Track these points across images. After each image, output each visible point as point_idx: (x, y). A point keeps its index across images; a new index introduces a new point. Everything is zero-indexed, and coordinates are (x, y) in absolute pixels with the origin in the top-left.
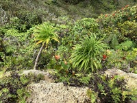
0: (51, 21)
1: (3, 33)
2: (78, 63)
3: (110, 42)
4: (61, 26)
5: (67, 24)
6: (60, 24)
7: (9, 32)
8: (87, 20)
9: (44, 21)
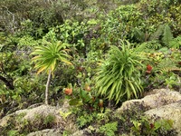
0: (75, 17)
1: (16, 44)
2: (106, 89)
3: (161, 37)
4: (89, 22)
5: (97, 18)
6: (88, 18)
7: (22, 41)
8: (125, 9)
9: (66, 18)
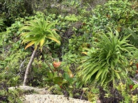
0: (49, 9)
5: (78, 13)
8: (116, 5)
9: (36, 9)
